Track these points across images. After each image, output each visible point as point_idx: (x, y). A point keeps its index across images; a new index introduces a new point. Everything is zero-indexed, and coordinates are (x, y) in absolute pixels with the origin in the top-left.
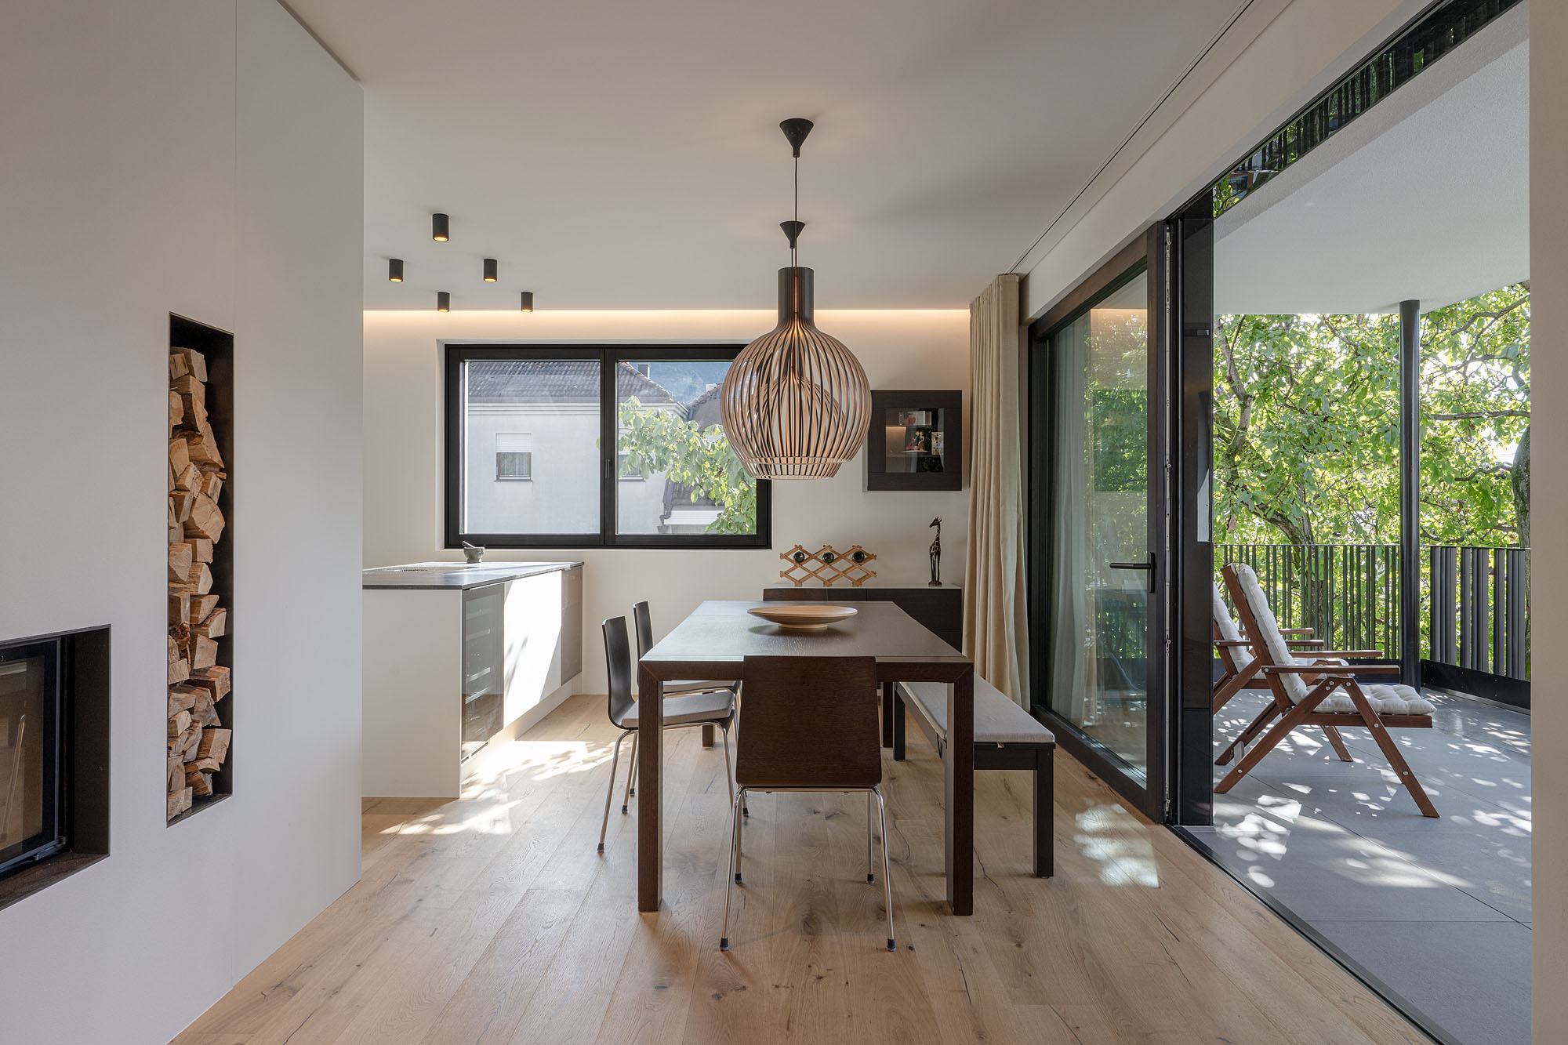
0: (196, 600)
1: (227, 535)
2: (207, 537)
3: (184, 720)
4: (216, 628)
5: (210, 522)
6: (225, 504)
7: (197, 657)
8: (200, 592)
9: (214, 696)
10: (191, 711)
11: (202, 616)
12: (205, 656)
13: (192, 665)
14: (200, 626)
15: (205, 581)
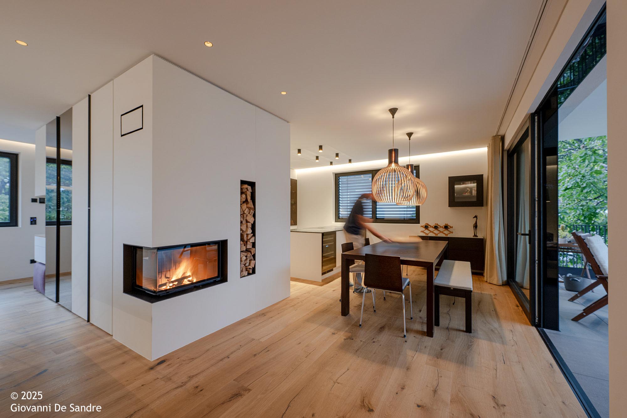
0: (247, 235)
1: (255, 222)
2: (250, 222)
3: (244, 258)
4: (252, 240)
5: (251, 220)
6: (254, 216)
7: (248, 246)
8: (248, 233)
9: (251, 254)
10: (246, 256)
11: (249, 238)
12: (249, 246)
13: (247, 247)
14: (248, 240)
15: (250, 231)
